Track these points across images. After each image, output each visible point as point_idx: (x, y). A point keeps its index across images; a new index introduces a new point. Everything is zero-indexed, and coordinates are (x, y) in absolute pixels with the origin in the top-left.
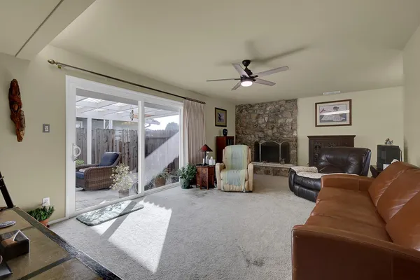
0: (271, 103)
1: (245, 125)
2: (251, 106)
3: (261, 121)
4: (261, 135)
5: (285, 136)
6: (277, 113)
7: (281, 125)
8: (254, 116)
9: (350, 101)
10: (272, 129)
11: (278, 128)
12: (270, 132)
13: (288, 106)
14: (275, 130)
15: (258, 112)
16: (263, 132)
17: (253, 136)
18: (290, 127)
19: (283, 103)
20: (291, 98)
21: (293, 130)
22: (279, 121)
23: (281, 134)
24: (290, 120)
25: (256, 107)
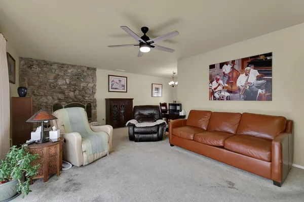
0: (73, 66)
1: (37, 84)
2: (46, 63)
3: (60, 82)
5: (87, 98)
6: (78, 77)
7: (84, 88)
8: (53, 76)
9: (127, 78)
10: (74, 91)
11: (80, 91)
12: (72, 94)
13: (90, 72)
14: (77, 92)
15: (57, 72)
16: (64, 93)
18: (91, 90)
19: (85, 69)
20: (92, 67)
21: (94, 93)
22: (82, 85)
24: (91, 85)
25: (55, 67)
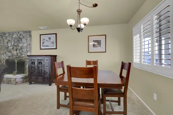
0: (15, 32)
2: (4, 34)
3: (9, 45)
4: (9, 54)
6: (19, 40)
7: (21, 48)
8: (6, 41)
9: (56, 34)
11: (19, 50)
12: (15, 53)
13: (25, 35)
15: (8, 39)
16: (11, 52)
17: (5, 55)
19: (22, 33)
21: (28, 51)
22: (20, 45)
23: (22, 54)
24: (25, 45)
25: (7, 35)
